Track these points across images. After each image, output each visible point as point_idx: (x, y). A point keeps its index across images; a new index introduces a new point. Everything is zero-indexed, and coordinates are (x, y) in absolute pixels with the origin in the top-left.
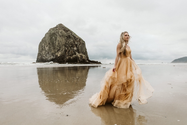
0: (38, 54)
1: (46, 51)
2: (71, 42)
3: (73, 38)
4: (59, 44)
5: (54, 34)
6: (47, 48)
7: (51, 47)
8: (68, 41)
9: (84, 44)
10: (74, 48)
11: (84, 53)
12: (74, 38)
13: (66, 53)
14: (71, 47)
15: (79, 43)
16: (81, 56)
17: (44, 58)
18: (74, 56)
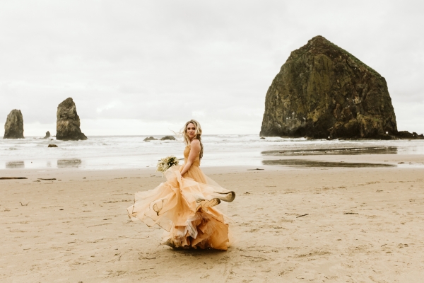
0: (265, 115)
1: (284, 109)
2: (346, 84)
3: (350, 73)
4: (315, 89)
5: (302, 65)
6: (286, 102)
7: (295, 99)
8: (338, 81)
9: (380, 86)
10: (354, 98)
11: (382, 111)
12: (353, 73)
13: (332, 112)
14: (347, 96)
15: (367, 86)
16: (370, 121)
17: (280, 126)
18: (352, 121)
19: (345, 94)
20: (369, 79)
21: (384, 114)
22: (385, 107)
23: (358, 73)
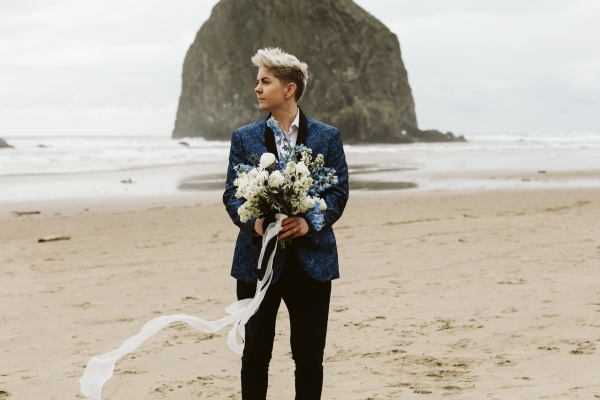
0: (183, 100)
1: (218, 87)
2: (330, 45)
3: (338, 23)
5: (252, 6)
6: (222, 75)
7: (239, 70)
8: (317, 38)
9: (390, 49)
10: (345, 70)
11: (393, 94)
12: (343, 24)
14: (332, 66)
15: (368, 48)
16: (375, 112)
17: (211, 119)
18: (345, 111)
19: (329, 62)
20: (371, 36)
21: (398, 98)
22: (398, 87)
23: (352, 25)
